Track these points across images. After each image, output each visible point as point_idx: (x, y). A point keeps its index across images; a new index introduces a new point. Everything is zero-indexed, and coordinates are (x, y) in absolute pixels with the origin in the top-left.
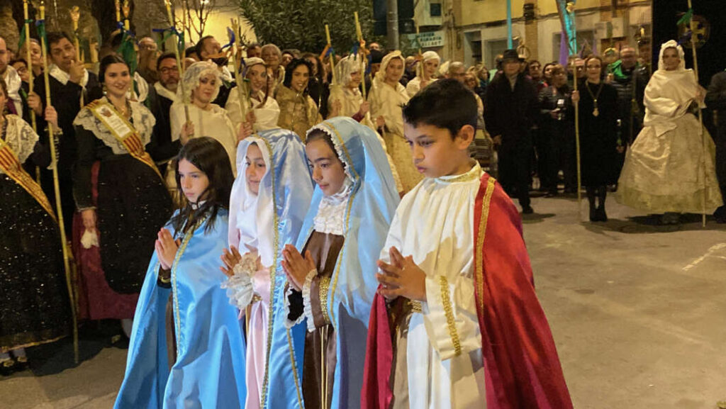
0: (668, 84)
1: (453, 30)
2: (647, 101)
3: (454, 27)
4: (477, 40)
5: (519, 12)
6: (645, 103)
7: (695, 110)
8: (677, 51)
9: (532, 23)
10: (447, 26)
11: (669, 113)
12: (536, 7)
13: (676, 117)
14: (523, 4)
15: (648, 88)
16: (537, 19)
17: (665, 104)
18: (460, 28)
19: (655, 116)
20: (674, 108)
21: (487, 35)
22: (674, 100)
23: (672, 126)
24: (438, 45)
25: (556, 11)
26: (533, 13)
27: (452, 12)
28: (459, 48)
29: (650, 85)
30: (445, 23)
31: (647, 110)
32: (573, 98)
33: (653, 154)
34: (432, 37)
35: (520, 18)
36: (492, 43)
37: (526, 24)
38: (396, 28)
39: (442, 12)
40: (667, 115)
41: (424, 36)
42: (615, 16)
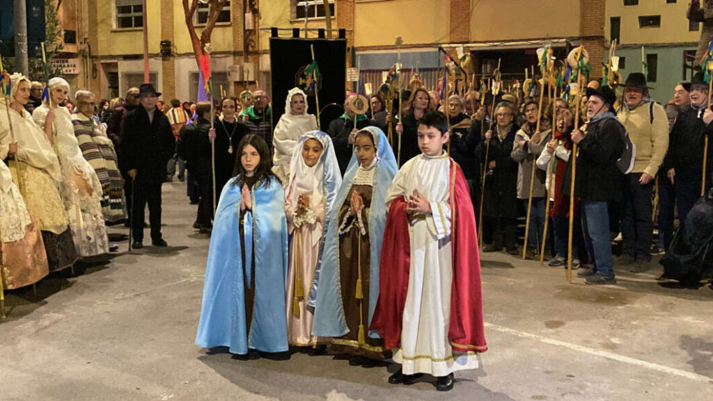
0: (295, 128)
1: (88, 59)
2: (276, 142)
3: (88, 55)
4: (114, 70)
5: (155, 47)
6: (274, 144)
8: (303, 98)
9: (169, 60)
10: (82, 55)
12: (173, 45)
14: (160, 40)
15: (276, 130)
16: (174, 57)
17: (292, 145)
18: (96, 57)
19: (284, 157)
21: (124, 67)
24: (72, 72)
25: (193, 51)
26: (170, 51)
27: (88, 40)
28: (95, 78)
29: (278, 127)
30: (80, 50)
31: (275, 150)
32: (210, 135)
34: (66, 64)
35: (158, 54)
36: (129, 76)
37: (163, 60)
38: (25, 51)
39: (77, 40)
41: (58, 62)
42: (246, 60)
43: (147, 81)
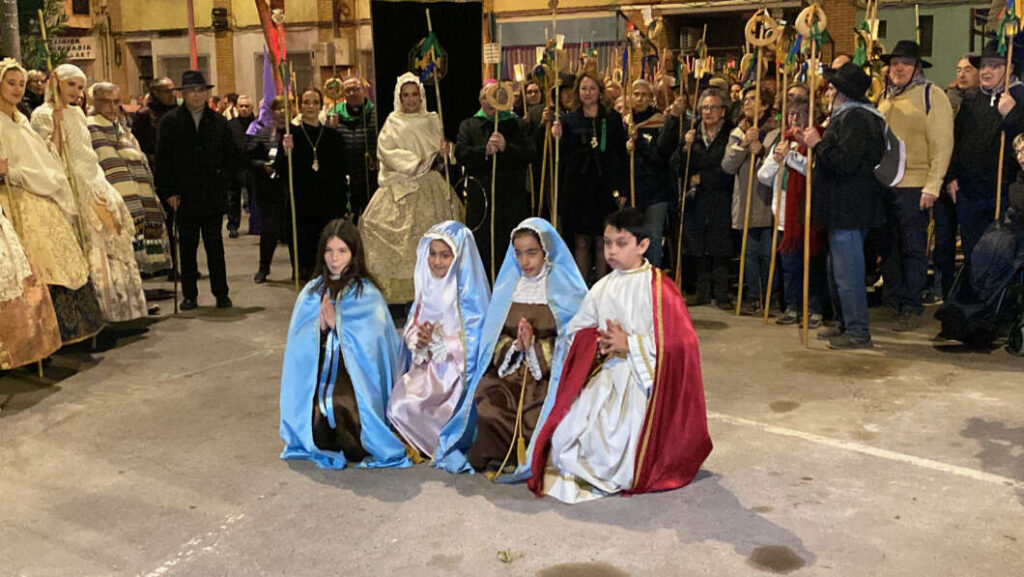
0: (407, 131)
1: (108, 36)
2: (381, 153)
3: (108, 32)
4: (145, 53)
5: (205, 19)
6: (378, 155)
7: (441, 166)
8: (418, 88)
9: (225, 36)
11: (410, 170)
12: (230, 15)
13: (418, 176)
14: (211, 7)
15: (382, 136)
16: (233, 31)
17: (404, 157)
18: (120, 34)
19: (392, 174)
20: (416, 162)
21: (160, 48)
22: (415, 152)
23: (413, 187)
24: (86, 57)
25: (259, 22)
26: (226, 22)
27: (107, 10)
28: (119, 64)
29: (384, 132)
30: (96, 25)
31: (381, 165)
32: (284, 144)
33: (392, 223)
34: (77, 45)
35: (209, 28)
36: (169, 61)
37: (217, 37)
38: (15, 25)
39: (91, 8)
40: (407, 172)
41: (64, 42)
42: (338, 35)
43: (194, 67)
